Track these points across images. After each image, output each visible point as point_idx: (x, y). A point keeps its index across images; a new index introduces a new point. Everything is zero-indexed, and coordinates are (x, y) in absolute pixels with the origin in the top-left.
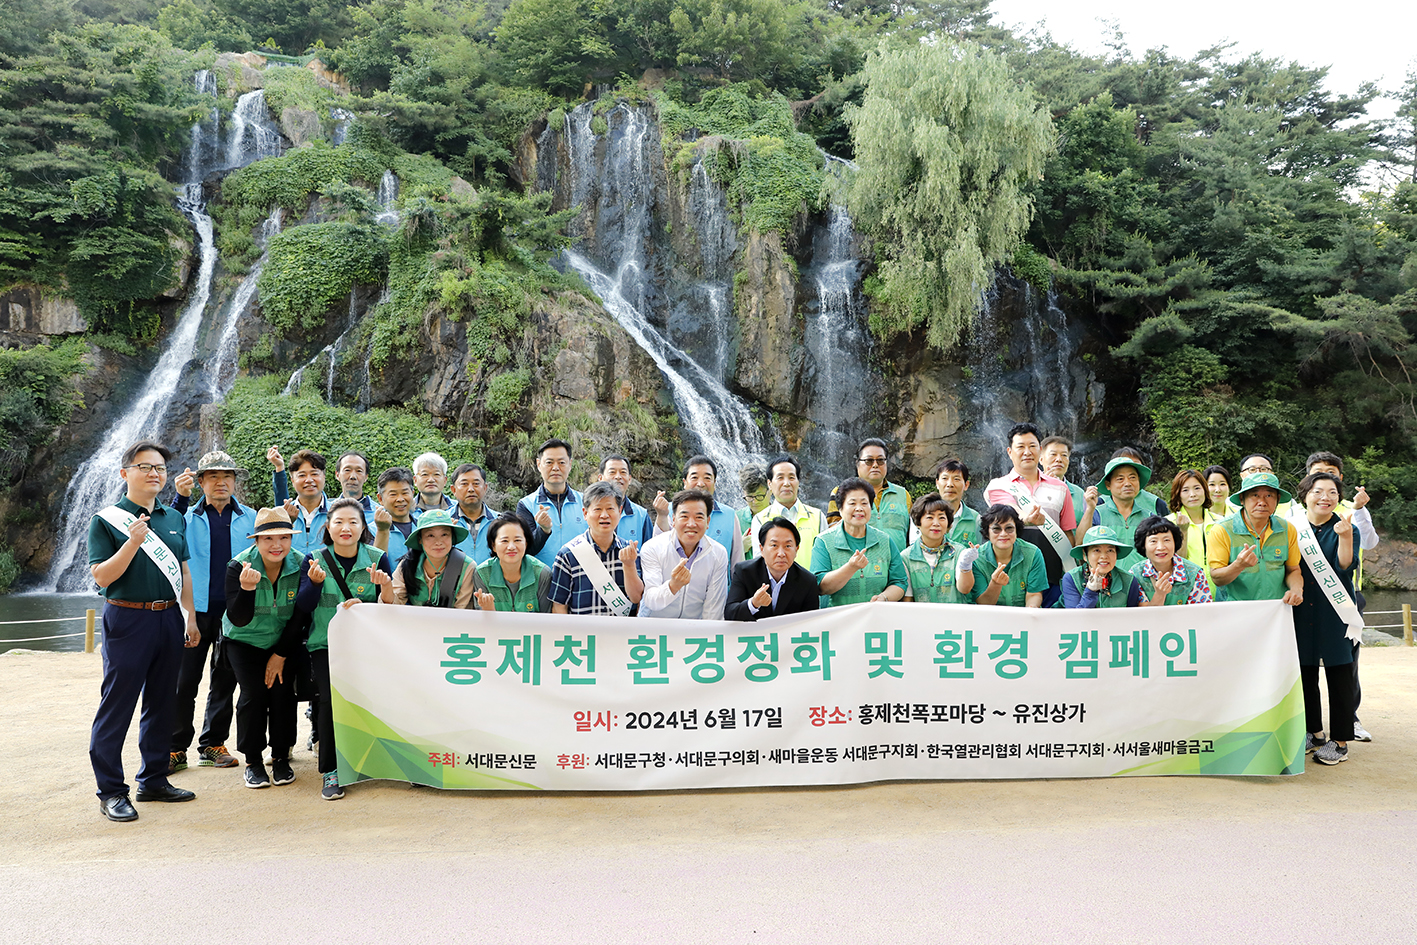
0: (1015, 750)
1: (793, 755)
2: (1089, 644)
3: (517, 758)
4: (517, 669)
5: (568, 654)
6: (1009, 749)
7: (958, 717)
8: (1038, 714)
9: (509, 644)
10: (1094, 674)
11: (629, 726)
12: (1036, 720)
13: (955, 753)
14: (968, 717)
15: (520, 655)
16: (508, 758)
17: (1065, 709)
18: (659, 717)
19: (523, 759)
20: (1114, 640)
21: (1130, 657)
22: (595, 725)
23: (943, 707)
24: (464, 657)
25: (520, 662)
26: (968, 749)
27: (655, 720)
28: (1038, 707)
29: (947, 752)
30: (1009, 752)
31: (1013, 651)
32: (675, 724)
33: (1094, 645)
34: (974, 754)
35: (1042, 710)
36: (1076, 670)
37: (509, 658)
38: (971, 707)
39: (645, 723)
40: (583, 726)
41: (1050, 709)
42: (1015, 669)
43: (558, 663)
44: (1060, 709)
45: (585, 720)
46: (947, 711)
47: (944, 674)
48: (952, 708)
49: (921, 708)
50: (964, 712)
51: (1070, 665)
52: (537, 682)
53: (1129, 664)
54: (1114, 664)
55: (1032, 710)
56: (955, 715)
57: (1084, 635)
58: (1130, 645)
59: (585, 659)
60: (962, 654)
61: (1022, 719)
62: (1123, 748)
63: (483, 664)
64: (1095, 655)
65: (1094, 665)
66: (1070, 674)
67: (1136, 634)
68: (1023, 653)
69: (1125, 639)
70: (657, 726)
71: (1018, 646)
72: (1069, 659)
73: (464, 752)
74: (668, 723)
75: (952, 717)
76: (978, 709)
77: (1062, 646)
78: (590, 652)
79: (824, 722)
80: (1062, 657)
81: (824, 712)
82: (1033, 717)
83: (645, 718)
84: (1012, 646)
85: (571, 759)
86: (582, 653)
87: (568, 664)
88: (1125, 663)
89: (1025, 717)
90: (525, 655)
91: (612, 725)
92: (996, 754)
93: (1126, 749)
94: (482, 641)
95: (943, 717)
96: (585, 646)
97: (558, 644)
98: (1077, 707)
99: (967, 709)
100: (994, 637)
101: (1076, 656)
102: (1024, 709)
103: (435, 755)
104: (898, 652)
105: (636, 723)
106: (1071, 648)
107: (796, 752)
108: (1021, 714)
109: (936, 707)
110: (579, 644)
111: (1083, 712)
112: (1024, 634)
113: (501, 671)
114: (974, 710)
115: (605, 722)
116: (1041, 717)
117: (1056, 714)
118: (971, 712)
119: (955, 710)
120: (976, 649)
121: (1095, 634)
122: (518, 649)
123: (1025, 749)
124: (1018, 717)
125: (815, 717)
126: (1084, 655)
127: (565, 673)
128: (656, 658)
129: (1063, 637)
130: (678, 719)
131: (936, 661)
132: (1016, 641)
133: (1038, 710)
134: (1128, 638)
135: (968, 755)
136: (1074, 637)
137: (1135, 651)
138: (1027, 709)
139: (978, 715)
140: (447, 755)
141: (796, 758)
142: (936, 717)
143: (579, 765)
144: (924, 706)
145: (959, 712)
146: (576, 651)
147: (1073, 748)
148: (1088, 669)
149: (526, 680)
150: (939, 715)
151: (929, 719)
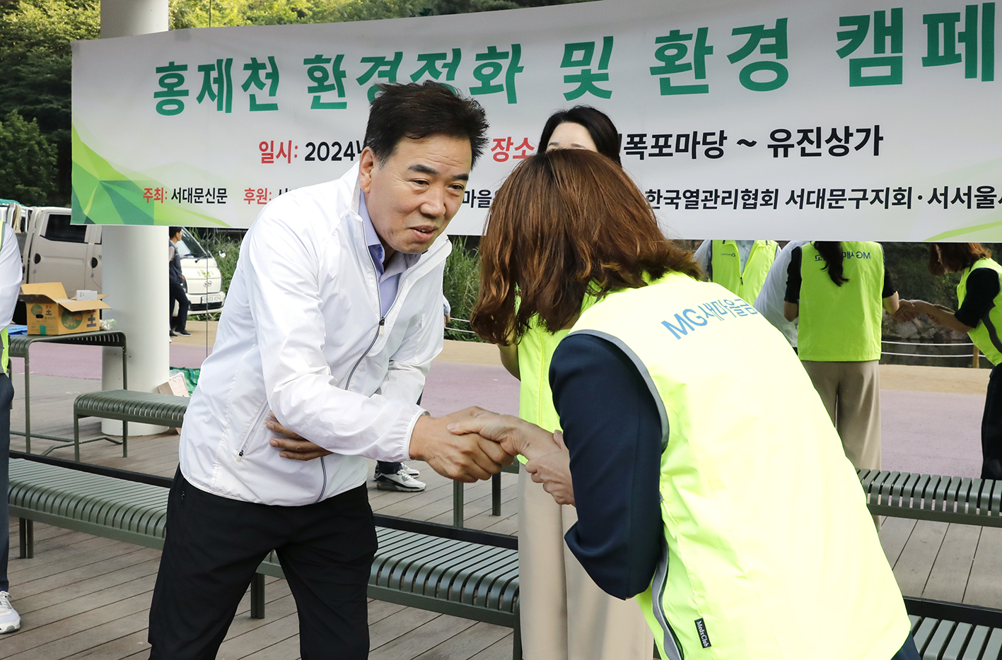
0: (770, 198)
1: (474, 197)
2: (888, 31)
3: (212, 193)
4: (212, 96)
5: (254, 78)
6: (760, 196)
7: (686, 150)
8: (805, 144)
9: (206, 69)
10: (896, 78)
11: (308, 158)
12: (804, 153)
13: (682, 202)
14: (701, 149)
15: (216, 81)
16: (205, 192)
17: (848, 134)
18: (337, 147)
19: (216, 194)
20: (931, 21)
21: (960, 48)
22: (278, 157)
23: (667, 137)
24: (171, 86)
25: (215, 88)
26: (702, 196)
27: (333, 150)
28: (805, 132)
29: (672, 201)
30: (760, 201)
31: (765, 49)
32: (352, 155)
33: (896, 31)
34: (709, 204)
35: (813, 136)
36: (866, 72)
37: (206, 86)
38: (705, 135)
39: (323, 155)
40: (267, 159)
41: (826, 135)
42: (769, 76)
43: (246, 87)
44: (841, 134)
45: (269, 151)
46: (672, 141)
47: (666, 88)
48: (679, 137)
49: (636, 139)
50: (695, 143)
51: (856, 66)
52: (229, 110)
53: (957, 59)
54: (932, 59)
55: (797, 136)
56: (682, 146)
57: (880, 16)
58: (960, 27)
59: (269, 82)
60: (689, 58)
61: (781, 151)
62: (945, 194)
63: (185, 93)
64: (897, 46)
65: (896, 64)
66: (856, 79)
67: (971, 10)
68: (781, 49)
69: (951, 19)
70: (335, 158)
71: (772, 41)
72: (856, 55)
73: (170, 186)
74: (346, 155)
75: (678, 150)
76: (716, 138)
77: (841, 36)
78: (274, 76)
79: (507, 156)
80: (843, 53)
81: (510, 143)
82: (798, 149)
83: (324, 148)
84: (764, 41)
85: (256, 193)
86: (268, 76)
87: (253, 88)
88: (951, 58)
89: (786, 148)
90: (219, 81)
91: (292, 156)
92: (740, 202)
93: (951, 196)
94: (184, 68)
95: (665, 151)
96: (269, 70)
97: (247, 67)
98: (868, 131)
99: (700, 138)
100: (736, 32)
101: (866, 49)
102: (784, 135)
103: (148, 190)
104: (604, 63)
105: (315, 155)
106: (857, 38)
107: (477, 194)
108: (780, 144)
109: (657, 137)
110: (263, 66)
111: (878, 138)
112: (782, 23)
113: (200, 99)
114: (709, 139)
115: (287, 153)
116: (811, 148)
117: (834, 142)
118: (705, 143)
119: (683, 140)
120: (710, 50)
121: (897, 14)
122: (214, 74)
123: (784, 196)
124: (775, 148)
125: (498, 150)
126: (879, 47)
127: (253, 98)
128: (331, 80)
129: (844, 21)
130: (355, 151)
131: (654, 71)
132: (769, 34)
133: (805, 138)
134: (956, 17)
135: (701, 204)
136: (862, 21)
137: (969, 37)
138: (789, 135)
139: (715, 147)
140: (157, 190)
141: (476, 202)
142: (656, 151)
143: (262, 201)
144: (642, 136)
145: (688, 143)
146: (262, 74)
147: (860, 195)
148: (885, 71)
149: (220, 108)
150: (661, 148)
151: (646, 153)
